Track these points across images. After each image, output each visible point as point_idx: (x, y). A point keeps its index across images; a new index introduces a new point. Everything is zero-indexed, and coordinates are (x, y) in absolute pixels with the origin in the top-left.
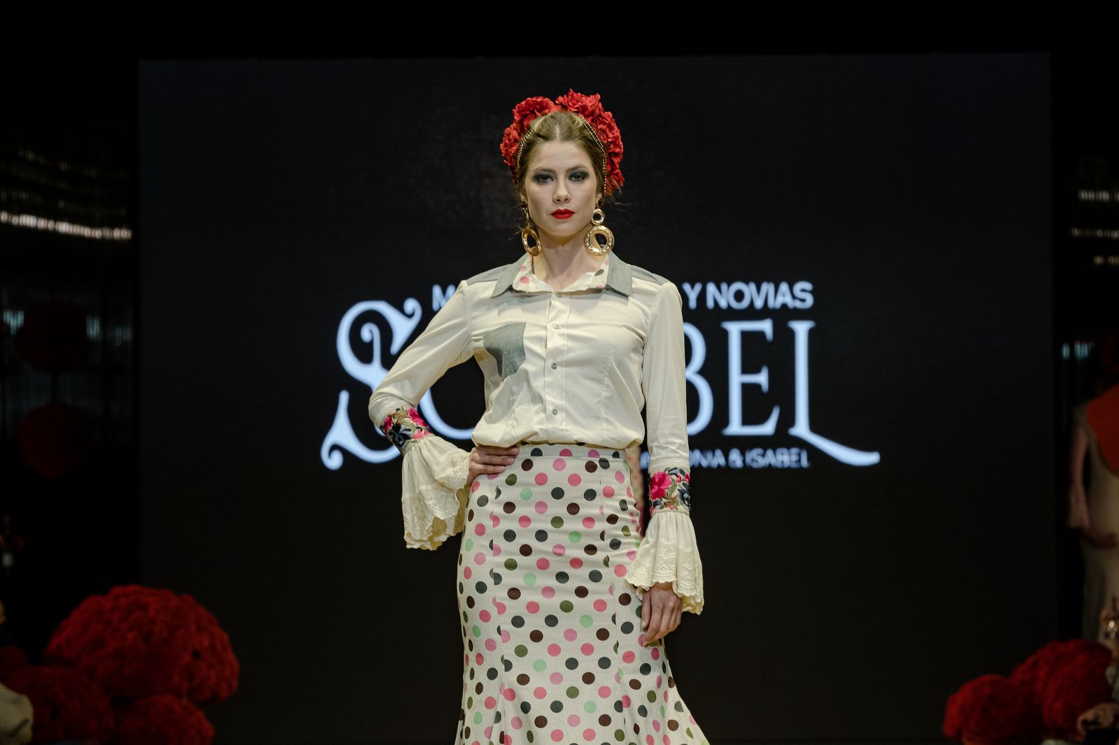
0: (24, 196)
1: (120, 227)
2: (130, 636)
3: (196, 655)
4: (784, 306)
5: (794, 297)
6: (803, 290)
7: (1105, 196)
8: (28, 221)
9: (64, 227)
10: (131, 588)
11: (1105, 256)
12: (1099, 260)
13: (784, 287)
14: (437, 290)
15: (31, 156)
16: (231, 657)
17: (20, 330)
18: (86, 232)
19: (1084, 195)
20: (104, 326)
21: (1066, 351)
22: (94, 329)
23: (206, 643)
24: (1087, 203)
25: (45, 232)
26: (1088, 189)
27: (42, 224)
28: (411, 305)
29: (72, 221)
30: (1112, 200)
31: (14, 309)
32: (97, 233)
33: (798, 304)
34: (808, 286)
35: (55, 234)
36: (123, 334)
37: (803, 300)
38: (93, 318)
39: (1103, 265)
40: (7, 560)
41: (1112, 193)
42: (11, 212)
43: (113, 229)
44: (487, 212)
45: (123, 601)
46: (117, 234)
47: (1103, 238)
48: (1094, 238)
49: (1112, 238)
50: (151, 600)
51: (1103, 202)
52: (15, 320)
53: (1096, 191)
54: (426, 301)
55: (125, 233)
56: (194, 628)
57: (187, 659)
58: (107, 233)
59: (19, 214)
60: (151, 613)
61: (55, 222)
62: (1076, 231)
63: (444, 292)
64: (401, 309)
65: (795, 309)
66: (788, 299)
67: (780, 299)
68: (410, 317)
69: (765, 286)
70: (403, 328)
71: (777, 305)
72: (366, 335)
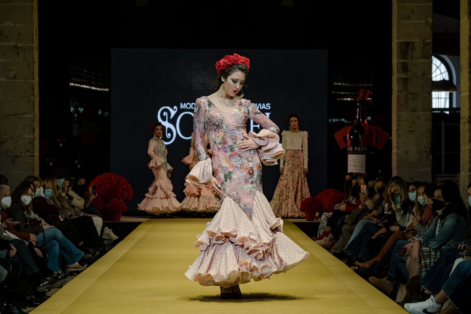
0: (84, 80)
1: (106, 89)
2: (107, 185)
3: (123, 189)
4: (264, 109)
5: (266, 107)
6: (268, 105)
7: (340, 84)
8: (85, 86)
9: (93, 88)
10: (108, 173)
11: (340, 98)
12: (338, 99)
13: (264, 104)
14: (181, 104)
15: (85, 71)
16: (131, 190)
17: (83, 112)
18: (99, 89)
19: (335, 84)
20: (102, 112)
21: (330, 120)
22: (100, 112)
23: (125, 187)
24: (336, 85)
25: (89, 89)
26: (336, 82)
27: (88, 87)
28: (175, 107)
29: (95, 87)
30: (342, 85)
31: (81, 107)
32: (101, 89)
33: (267, 108)
34: (269, 104)
35: (91, 89)
36: (107, 114)
37: (268, 108)
38: (100, 110)
39: (339, 100)
40: (79, 166)
41: (342, 83)
42: (81, 84)
43: (105, 88)
44: (193, 86)
45: (106, 177)
46: (106, 90)
47: (339, 94)
48: (337, 94)
49: (341, 94)
50: (113, 176)
51: (339, 85)
52: (81, 110)
53: (338, 83)
54: (179, 107)
55: (108, 90)
56: (123, 183)
57: (121, 190)
58: (103, 90)
59: (82, 85)
60: (113, 180)
61: (91, 87)
62: (333, 92)
63: (183, 105)
64: (173, 108)
65: (266, 109)
66: (265, 107)
67: (263, 107)
68: (175, 110)
69: (259, 104)
70: (173, 113)
71: (262, 109)
72: (164, 114)
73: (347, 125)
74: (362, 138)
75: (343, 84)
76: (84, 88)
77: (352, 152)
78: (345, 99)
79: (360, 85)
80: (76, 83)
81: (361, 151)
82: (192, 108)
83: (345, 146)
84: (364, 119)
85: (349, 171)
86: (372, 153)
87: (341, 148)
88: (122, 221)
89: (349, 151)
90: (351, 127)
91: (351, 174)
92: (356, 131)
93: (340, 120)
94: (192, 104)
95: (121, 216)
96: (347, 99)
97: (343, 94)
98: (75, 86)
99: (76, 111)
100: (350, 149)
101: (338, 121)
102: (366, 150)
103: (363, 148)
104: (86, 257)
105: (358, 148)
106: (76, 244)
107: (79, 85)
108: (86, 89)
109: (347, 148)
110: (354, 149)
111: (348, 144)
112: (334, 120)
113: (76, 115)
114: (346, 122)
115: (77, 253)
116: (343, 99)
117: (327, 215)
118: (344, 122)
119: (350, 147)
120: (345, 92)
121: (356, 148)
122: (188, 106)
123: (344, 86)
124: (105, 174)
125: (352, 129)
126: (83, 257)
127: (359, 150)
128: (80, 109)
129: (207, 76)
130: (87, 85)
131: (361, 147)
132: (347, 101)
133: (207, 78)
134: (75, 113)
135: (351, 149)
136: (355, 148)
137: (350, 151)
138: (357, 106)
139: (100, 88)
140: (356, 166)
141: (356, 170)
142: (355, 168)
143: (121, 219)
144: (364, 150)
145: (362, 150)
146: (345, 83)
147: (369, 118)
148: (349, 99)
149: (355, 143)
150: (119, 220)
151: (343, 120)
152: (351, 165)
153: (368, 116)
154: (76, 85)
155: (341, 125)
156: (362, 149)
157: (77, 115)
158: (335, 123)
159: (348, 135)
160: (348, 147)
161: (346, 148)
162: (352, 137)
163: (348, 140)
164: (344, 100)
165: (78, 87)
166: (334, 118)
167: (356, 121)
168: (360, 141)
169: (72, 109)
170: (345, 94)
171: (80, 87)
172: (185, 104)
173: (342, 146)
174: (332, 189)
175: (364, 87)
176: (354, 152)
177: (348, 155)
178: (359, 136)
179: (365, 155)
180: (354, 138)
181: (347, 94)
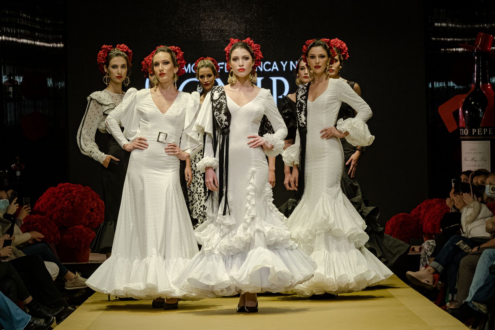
1: (60, 43)
3: (92, 210)
7: (444, 25)
8: (25, 41)
9: (38, 43)
10: (66, 184)
11: (445, 49)
15: (25, 16)
17: (22, 83)
18: (47, 45)
19: (436, 24)
20: (53, 81)
21: (430, 86)
22: (50, 82)
23: (96, 205)
24: (438, 27)
25: (31, 44)
26: (438, 22)
27: (29, 42)
29: (40, 41)
30: (447, 27)
31: (19, 75)
32: (51, 45)
35: (35, 45)
36: (62, 84)
38: (50, 78)
39: (444, 52)
40: (18, 173)
41: (447, 24)
42: (17, 38)
43: (57, 44)
44: (203, 34)
45: (63, 189)
46: (58, 45)
47: (444, 41)
48: (441, 41)
49: (447, 41)
50: (74, 188)
51: (443, 27)
52: (19, 80)
53: (441, 23)
55: (62, 45)
56: (91, 199)
57: (88, 211)
58: (55, 45)
59: (20, 38)
60: (74, 194)
61: (34, 41)
62: (433, 38)
63: (186, 67)
73: (458, 92)
75: (450, 25)
76: (23, 44)
77: (468, 137)
78: (454, 49)
79: (477, 26)
80: (9, 36)
83: (456, 127)
84: (485, 81)
85: (464, 169)
87: (450, 131)
88: (91, 261)
89: (462, 135)
90: (466, 96)
91: (468, 173)
92: (473, 103)
93: (447, 84)
95: (91, 254)
96: (457, 49)
97: (451, 41)
98: (9, 41)
99: (12, 82)
101: (443, 87)
102: (491, 132)
103: (485, 130)
104: (35, 325)
105: (477, 131)
106: (19, 302)
107: (15, 39)
108: (27, 44)
109: (459, 131)
110: (470, 132)
111: (461, 125)
112: (437, 85)
113: (11, 89)
114: (456, 87)
115: (18, 318)
116: (451, 50)
117: (431, 244)
118: (454, 87)
119: (464, 128)
120: (454, 38)
121: (474, 131)
123: (452, 27)
124: (61, 185)
125: (467, 99)
126: (30, 323)
127: (480, 133)
128: (17, 79)
129: (224, 18)
130: (28, 39)
131: (483, 128)
132: (457, 52)
133: (225, 21)
134: (9, 86)
135: (466, 131)
136: (473, 130)
137: (464, 135)
138: (474, 62)
139: (49, 43)
140: (475, 159)
141: (475, 166)
142: (473, 163)
143: (91, 258)
144: (488, 132)
145: (484, 134)
146: (452, 23)
147: (494, 80)
148: (460, 50)
149: (473, 122)
150: (87, 260)
151: (451, 84)
152: (467, 159)
153: (492, 76)
154: (11, 39)
155: (448, 93)
157: (13, 89)
158: (438, 89)
159: (460, 109)
160: (461, 129)
161: (457, 132)
162: (467, 112)
163: (461, 117)
164: (453, 51)
165: (13, 42)
166: (436, 81)
167: (473, 86)
168: (481, 118)
169: (4, 79)
170: (454, 41)
171: (16, 42)
172: (189, 65)
173: (451, 128)
174: (437, 200)
175: (483, 30)
176: (472, 138)
177: (462, 142)
178: (479, 110)
179: (489, 142)
180: (471, 114)
181: (457, 41)
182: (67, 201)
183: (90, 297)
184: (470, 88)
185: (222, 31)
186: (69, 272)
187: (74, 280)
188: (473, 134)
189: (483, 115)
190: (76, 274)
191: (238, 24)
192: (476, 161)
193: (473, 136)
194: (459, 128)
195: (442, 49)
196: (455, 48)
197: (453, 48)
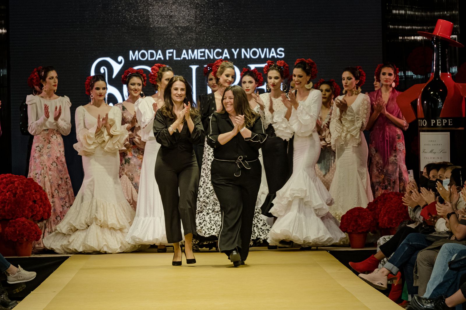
1: (2, 29)
3: (35, 202)
4: (273, 57)
5: (277, 54)
6: (280, 51)
7: (403, 12)
10: (8, 175)
11: (403, 37)
13: (273, 50)
14: (131, 52)
19: (394, 12)
23: (38, 197)
24: (396, 14)
26: (396, 10)
28: (120, 58)
30: (406, 14)
33: (278, 56)
34: (283, 49)
36: (4, 72)
37: (281, 55)
39: (402, 40)
41: (406, 11)
44: (151, 20)
45: (4, 180)
46: (0, 31)
47: (402, 29)
48: (399, 29)
49: (405, 29)
50: (16, 179)
51: (402, 14)
53: (399, 10)
54: (126, 57)
55: (4, 31)
56: (34, 191)
57: (31, 203)
62: (391, 26)
63: (134, 53)
64: (116, 60)
65: (277, 58)
66: (275, 54)
67: (271, 55)
68: (120, 63)
69: (265, 49)
70: (117, 68)
71: (270, 57)
72: (102, 71)
73: (417, 81)
74: (442, 104)
75: (409, 12)
77: (427, 129)
78: (413, 38)
81: (442, 126)
82: (149, 59)
83: (414, 118)
86: (460, 129)
89: (420, 126)
90: (425, 85)
92: (432, 93)
93: (405, 73)
94: (149, 51)
96: (416, 38)
97: (410, 29)
100: (424, 123)
102: (451, 123)
103: (445, 121)
105: (436, 122)
109: (418, 121)
110: (429, 123)
111: (420, 115)
114: (415, 76)
116: (409, 38)
118: (412, 76)
119: (422, 119)
120: (412, 26)
121: (433, 122)
122: (143, 55)
123: (410, 15)
125: (426, 89)
127: (439, 124)
131: (442, 119)
132: (415, 40)
133: (174, 7)
136: (432, 120)
137: (423, 126)
138: (432, 50)
140: (434, 151)
141: (434, 158)
142: (432, 155)
144: (447, 124)
145: (444, 125)
146: (411, 10)
147: (454, 70)
148: (419, 38)
150: (30, 254)
151: (410, 73)
152: (426, 151)
153: (451, 66)
155: (406, 83)
156: (444, 123)
159: (419, 99)
162: (425, 102)
163: (419, 108)
164: (411, 39)
167: (432, 75)
168: (441, 109)
170: (412, 29)
172: (137, 52)
176: (430, 129)
177: (421, 133)
178: (438, 101)
179: (449, 133)
180: (430, 104)
181: (415, 29)
182: (9, 193)
183: (32, 291)
184: (429, 78)
185: (171, 17)
186: (12, 266)
187: (17, 274)
188: (432, 125)
189: (442, 106)
190: (18, 267)
191: (188, 9)
192: (435, 153)
193: (432, 127)
194: (417, 119)
195: (400, 37)
196: (414, 36)
197: (411, 36)
